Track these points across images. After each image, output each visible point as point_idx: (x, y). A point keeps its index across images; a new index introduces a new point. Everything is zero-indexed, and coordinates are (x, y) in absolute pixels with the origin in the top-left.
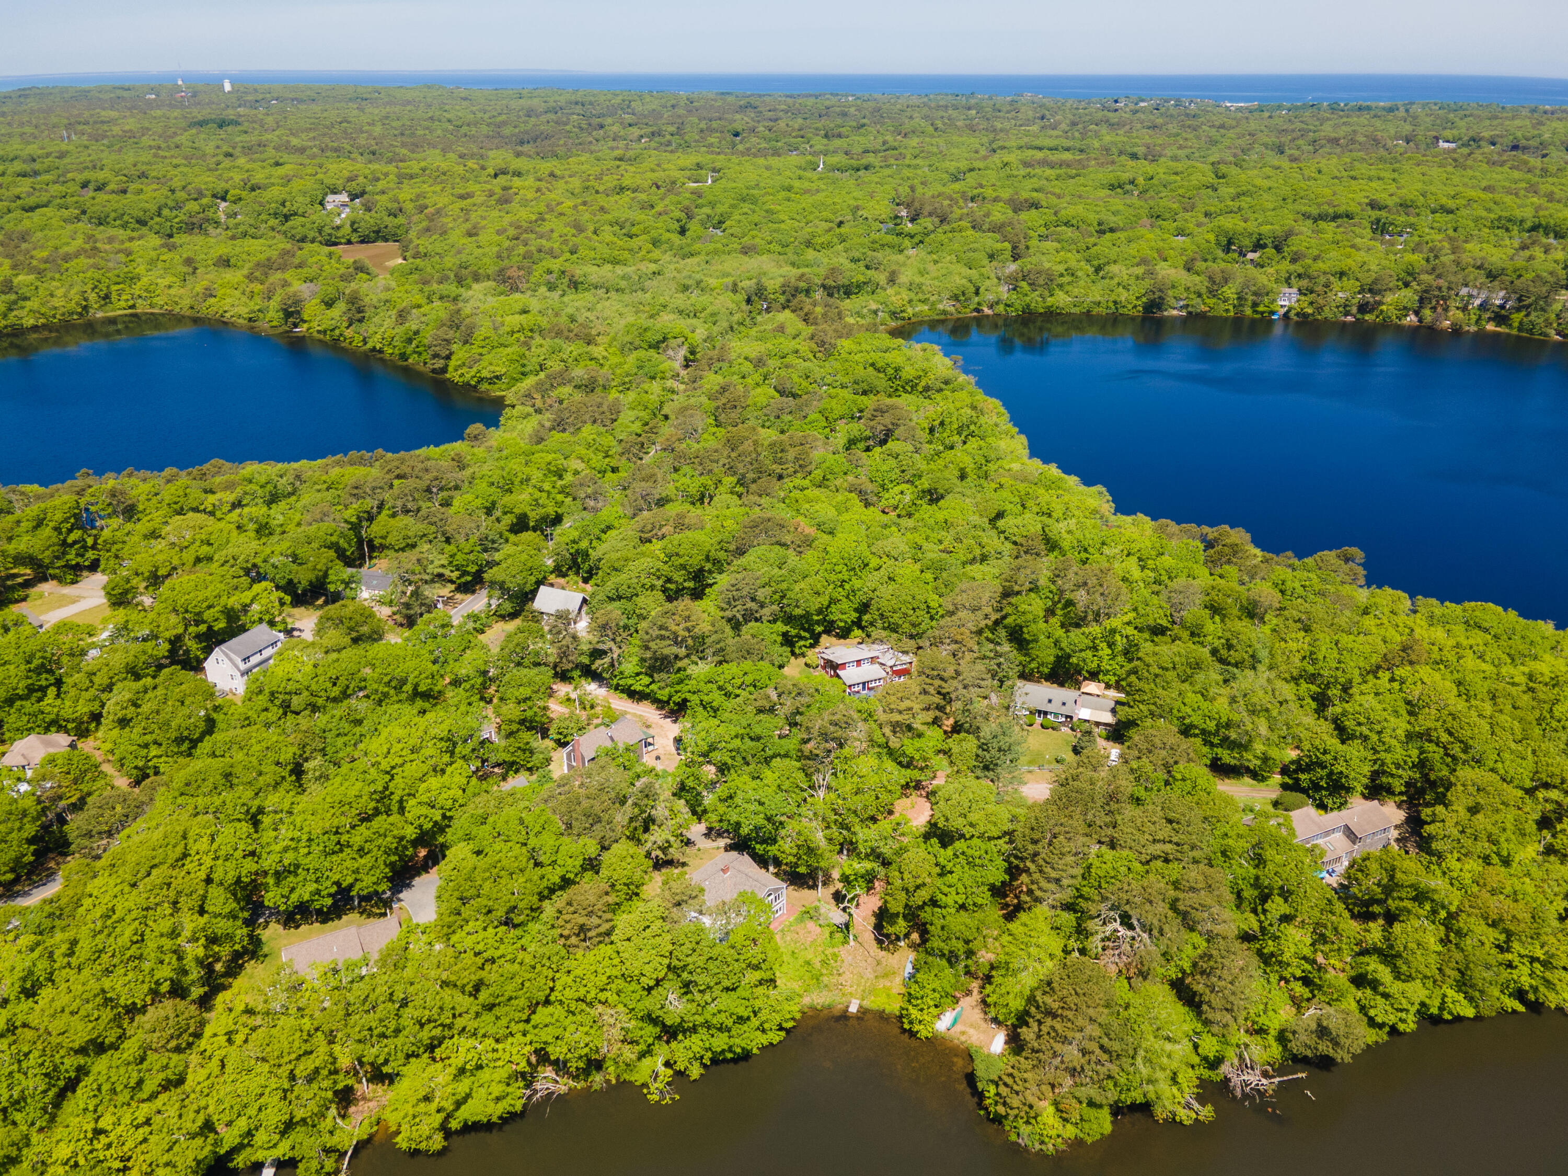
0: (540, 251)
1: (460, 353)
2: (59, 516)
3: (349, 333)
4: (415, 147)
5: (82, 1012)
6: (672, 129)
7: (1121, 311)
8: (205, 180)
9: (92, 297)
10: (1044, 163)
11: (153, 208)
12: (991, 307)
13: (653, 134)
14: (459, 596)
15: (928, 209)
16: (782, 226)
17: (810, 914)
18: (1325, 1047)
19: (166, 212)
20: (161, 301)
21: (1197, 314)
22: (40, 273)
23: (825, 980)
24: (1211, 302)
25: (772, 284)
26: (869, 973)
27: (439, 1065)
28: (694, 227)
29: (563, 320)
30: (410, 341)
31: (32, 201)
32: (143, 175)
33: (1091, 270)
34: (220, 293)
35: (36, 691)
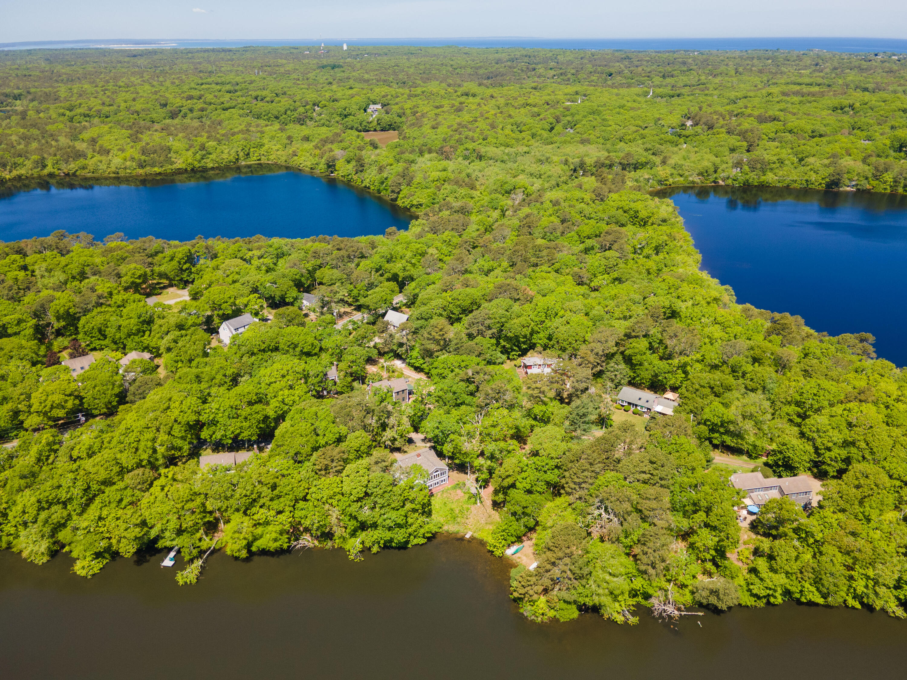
0: (466, 138)
1: (405, 190)
2: (180, 256)
3: (355, 177)
4: (426, 80)
5: (105, 466)
6: (573, 71)
7: (810, 186)
8: (311, 96)
9: (241, 154)
10: (796, 93)
11: (283, 110)
12: (723, 181)
13: (561, 74)
14: (354, 312)
15: (703, 120)
16: (609, 128)
17: (460, 486)
18: (713, 600)
19: (289, 112)
20: (273, 158)
21: (864, 191)
22: (219, 142)
23: (459, 520)
24: (875, 183)
25: (589, 161)
26: (483, 521)
27: (248, 518)
28: (558, 128)
29: (464, 175)
30: (382, 183)
31: (227, 105)
32: (284, 93)
33: (795, 160)
34: (299, 155)
35: (140, 332)
